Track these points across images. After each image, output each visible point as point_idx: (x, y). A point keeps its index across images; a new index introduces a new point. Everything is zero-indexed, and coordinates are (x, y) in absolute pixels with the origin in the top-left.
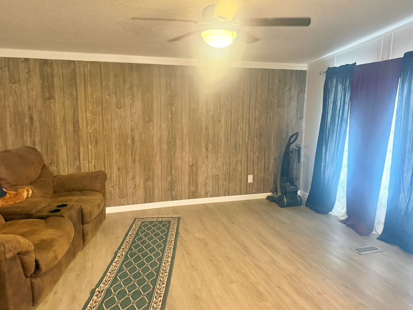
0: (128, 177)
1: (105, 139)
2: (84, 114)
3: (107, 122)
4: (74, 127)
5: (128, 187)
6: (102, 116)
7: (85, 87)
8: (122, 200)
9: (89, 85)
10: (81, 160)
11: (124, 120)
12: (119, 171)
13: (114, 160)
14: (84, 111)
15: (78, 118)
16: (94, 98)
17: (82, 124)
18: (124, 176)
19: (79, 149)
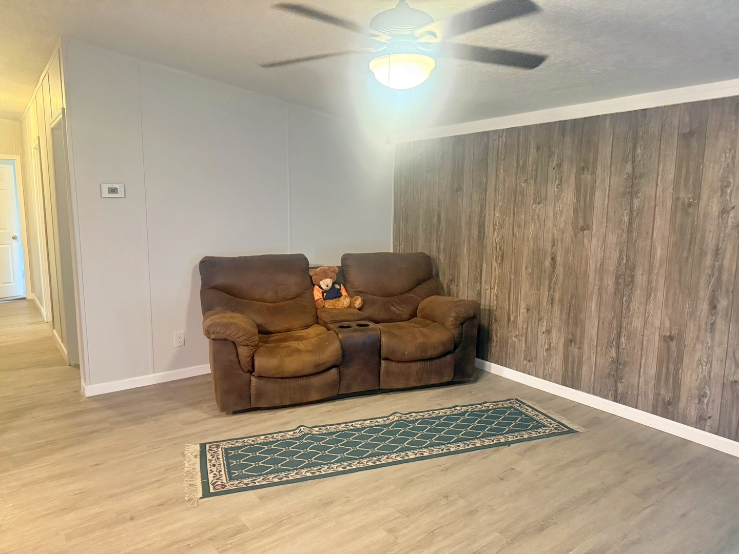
0: (540, 327)
1: (513, 254)
2: (492, 212)
3: (519, 226)
4: (479, 232)
5: (539, 346)
6: (514, 216)
7: (497, 169)
8: (529, 364)
9: (502, 166)
10: (483, 283)
11: (542, 224)
12: (527, 313)
13: (523, 291)
14: (492, 208)
15: (485, 219)
16: (507, 187)
17: (489, 229)
18: (535, 323)
19: (481, 266)
